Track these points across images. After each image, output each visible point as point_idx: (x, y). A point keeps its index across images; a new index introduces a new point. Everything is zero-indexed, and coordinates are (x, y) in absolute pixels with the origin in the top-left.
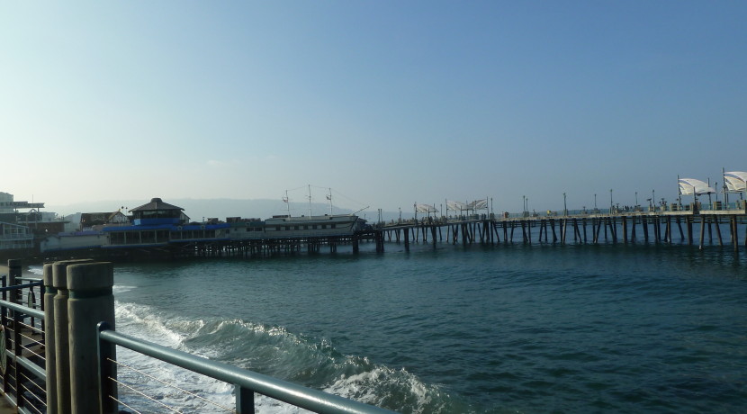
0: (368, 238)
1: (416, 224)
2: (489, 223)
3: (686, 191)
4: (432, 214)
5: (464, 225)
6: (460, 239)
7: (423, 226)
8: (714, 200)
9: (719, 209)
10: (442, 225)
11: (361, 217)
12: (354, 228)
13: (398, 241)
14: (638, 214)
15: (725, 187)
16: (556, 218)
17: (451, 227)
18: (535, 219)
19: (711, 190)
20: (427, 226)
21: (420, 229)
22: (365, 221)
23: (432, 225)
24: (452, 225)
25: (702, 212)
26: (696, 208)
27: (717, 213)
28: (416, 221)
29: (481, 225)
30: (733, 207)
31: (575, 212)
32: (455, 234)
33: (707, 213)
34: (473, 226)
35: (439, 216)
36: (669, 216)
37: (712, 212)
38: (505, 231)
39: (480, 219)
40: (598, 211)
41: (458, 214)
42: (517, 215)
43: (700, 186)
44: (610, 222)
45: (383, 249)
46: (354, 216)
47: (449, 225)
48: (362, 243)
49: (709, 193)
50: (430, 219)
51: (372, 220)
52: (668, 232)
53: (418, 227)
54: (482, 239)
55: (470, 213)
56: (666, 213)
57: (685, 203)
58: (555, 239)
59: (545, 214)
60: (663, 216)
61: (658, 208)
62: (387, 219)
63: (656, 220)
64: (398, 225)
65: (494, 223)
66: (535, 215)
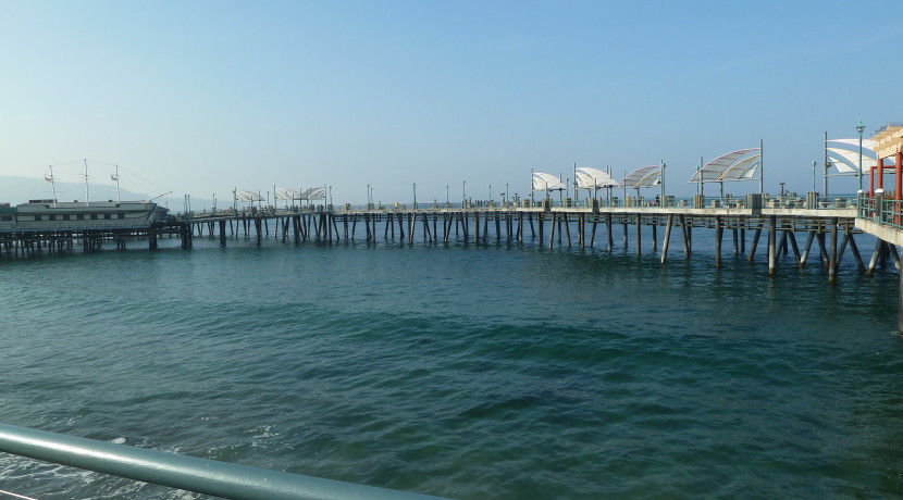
0: (171, 232)
1: (236, 215)
2: (327, 216)
3: (539, 186)
4: (256, 204)
5: (296, 218)
6: (291, 232)
7: (244, 218)
8: (565, 197)
9: (569, 206)
10: (269, 217)
11: (161, 204)
12: (151, 218)
13: (211, 237)
14: (491, 210)
15: (576, 184)
16: (404, 212)
17: (280, 220)
18: (381, 212)
19: (563, 186)
20: (249, 218)
21: (241, 222)
22: (168, 210)
23: (258, 217)
24: (282, 217)
25: (553, 210)
26: (548, 205)
27: (567, 210)
28: (236, 211)
29: (318, 218)
30: (582, 205)
31: (425, 206)
32: (286, 228)
33: (557, 210)
34: (307, 218)
35: (264, 204)
36: (522, 213)
37: (562, 210)
38: (346, 226)
39: (316, 211)
40: (449, 205)
41: (290, 204)
42: (360, 208)
43: (553, 182)
44: (462, 218)
45: (191, 244)
46: (151, 204)
47: (277, 217)
48: (161, 238)
49: (560, 189)
50: (254, 210)
51: (175, 209)
52: (520, 230)
53: (237, 219)
54: (318, 234)
55: (304, 203)
56: (519, 210)
57: (537, 199)
58: (402, 236)
59: (391, 206)
60: (515, 213)
61: (512, 204)
62: (197, 209)
63: (509, 217)
64: (212, 216)
65: (333, 216)
66: (381, 208)
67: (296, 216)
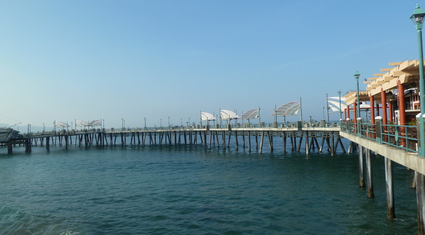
0: (20, 143)
1: (55, 134)
2: (102, 134)
3: (204, 119)
4: (66, 128)
5: (86, 135)
6: (83, 142)
7: (59, 135)
8: (216, 124)
9: (218, 128)
10: (72, 135)
11: (15, 129)
12: (9, 136)
13: (42, 145)
14: (182, 130)
15: (220, 117)
16: (140, 131)
17: (78, 136)
18: (129, 132)
19: (215, 118)
20: (62, 136)
21: (58, 138)
22: (19, 132)
23: (66, 135)
24: (79, 135)
25: (210, 129)
26: (208, 127)
27: (217, 130)
28: (55, 132)
29: (97, 135)
30: (224, 127)
31: (150, 128)
32: (81, 140)
33: (213, 130)
34: (92, 135)
35: (70, 129)
37: (215, 130)
38: (111, 139)
39: (96, 131)
40: (162, 128)
41: (83, 128)
42: (119, 130)
43: (211, 117)
44: (168, 134)
45: (31, 149)
46: (9, 129)
47: (77, 135)
48: (14, 146)
49: (214, 120)
50: (64, 131)
51: (23, 131)
52: (195, 140)
53: (55, 136)
54: (97, 143)
55: (90, 127)
56: (195, 130)
57: (203, 125)
58: (139, 142)
59: (134, 129)
60: (193, 131)
61: (191, 127)
62: (34, 131)
63: (190, 133)
64: (42, 135)
65: (105, 134)
66: (129, 130)
67: (86, 134)
